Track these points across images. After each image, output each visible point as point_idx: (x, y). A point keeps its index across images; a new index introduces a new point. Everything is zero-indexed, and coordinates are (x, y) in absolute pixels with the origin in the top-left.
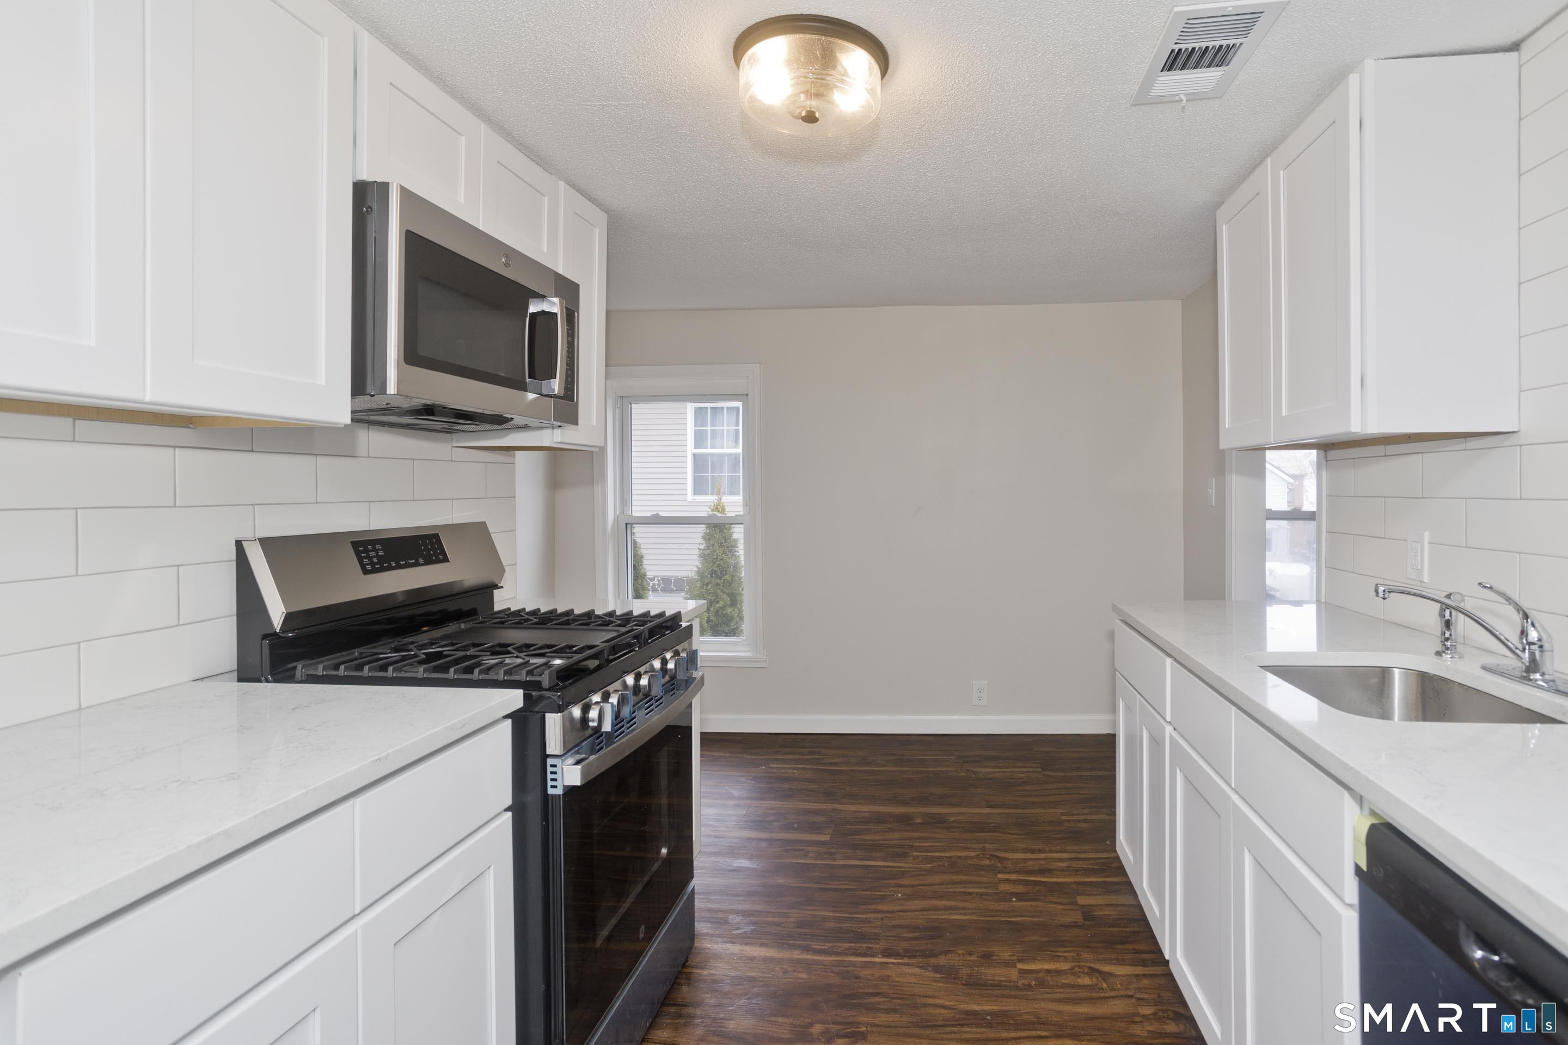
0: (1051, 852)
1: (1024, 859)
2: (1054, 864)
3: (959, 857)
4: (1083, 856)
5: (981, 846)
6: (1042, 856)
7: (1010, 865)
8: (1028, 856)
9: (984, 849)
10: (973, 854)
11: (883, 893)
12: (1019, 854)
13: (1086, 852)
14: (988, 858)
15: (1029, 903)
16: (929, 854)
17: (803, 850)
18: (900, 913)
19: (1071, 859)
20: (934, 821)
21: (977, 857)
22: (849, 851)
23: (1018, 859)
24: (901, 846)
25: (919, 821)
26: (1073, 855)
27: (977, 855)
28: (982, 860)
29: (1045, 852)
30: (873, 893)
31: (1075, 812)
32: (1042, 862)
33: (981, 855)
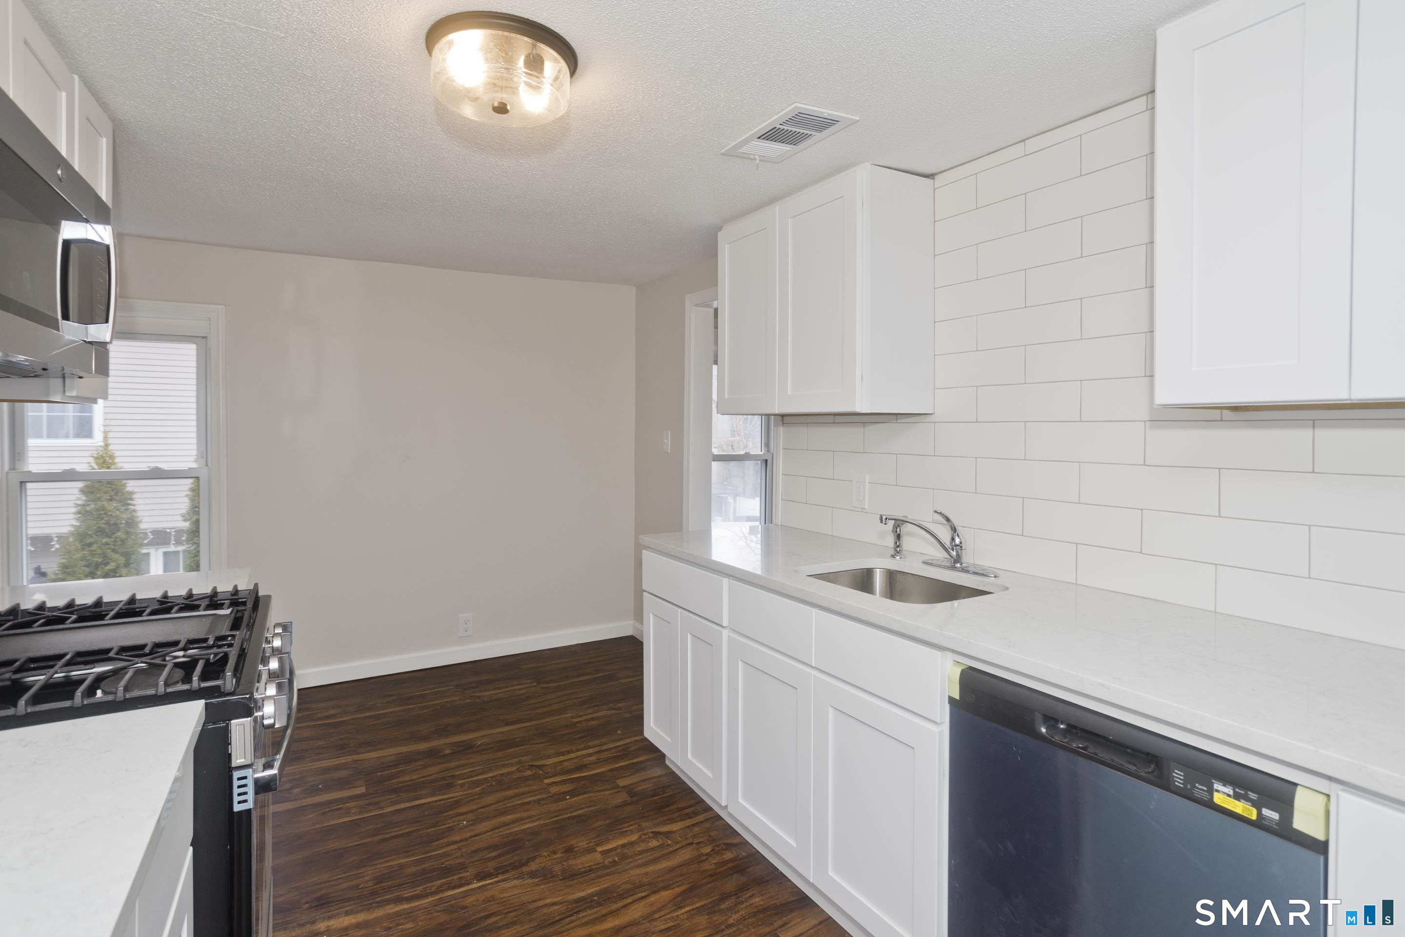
0: (578, 750)
1: (559, 762)
2: (585, 760)
3: (502, 774)
4: (605, 747)
5: (517, 760)
6: (573, 755)
7: (550, 770)
8: (562, 758)
9: (520, 762)
10: (514, 769)
11: (447, 826)
12: (553, 759)
13: (606, 744)
14: (529, 769)
15: (581, 797)
16: (473, 779)
17: (341, 809)
18: (474, 838)
19: (597, 753)
20: (461, 748)
21: (518, 770)
22: (392, 797)
23: (554, 763)
24: (443, 779)
25: (447, 752)
26: (597, 749)
27: (517, 769)
28: (524, 772)
29: (572, 752)
30: (437, 828)
31: (582, 713)
32: (576, 761)
33: (521, 768)
